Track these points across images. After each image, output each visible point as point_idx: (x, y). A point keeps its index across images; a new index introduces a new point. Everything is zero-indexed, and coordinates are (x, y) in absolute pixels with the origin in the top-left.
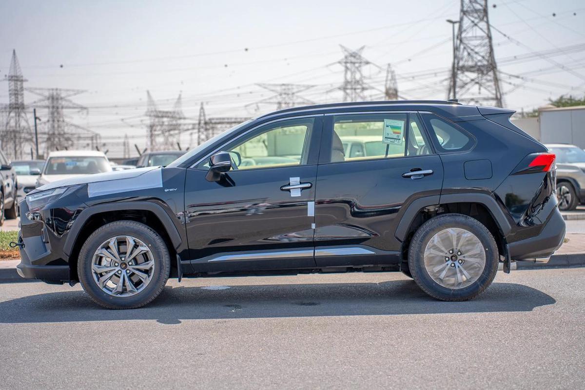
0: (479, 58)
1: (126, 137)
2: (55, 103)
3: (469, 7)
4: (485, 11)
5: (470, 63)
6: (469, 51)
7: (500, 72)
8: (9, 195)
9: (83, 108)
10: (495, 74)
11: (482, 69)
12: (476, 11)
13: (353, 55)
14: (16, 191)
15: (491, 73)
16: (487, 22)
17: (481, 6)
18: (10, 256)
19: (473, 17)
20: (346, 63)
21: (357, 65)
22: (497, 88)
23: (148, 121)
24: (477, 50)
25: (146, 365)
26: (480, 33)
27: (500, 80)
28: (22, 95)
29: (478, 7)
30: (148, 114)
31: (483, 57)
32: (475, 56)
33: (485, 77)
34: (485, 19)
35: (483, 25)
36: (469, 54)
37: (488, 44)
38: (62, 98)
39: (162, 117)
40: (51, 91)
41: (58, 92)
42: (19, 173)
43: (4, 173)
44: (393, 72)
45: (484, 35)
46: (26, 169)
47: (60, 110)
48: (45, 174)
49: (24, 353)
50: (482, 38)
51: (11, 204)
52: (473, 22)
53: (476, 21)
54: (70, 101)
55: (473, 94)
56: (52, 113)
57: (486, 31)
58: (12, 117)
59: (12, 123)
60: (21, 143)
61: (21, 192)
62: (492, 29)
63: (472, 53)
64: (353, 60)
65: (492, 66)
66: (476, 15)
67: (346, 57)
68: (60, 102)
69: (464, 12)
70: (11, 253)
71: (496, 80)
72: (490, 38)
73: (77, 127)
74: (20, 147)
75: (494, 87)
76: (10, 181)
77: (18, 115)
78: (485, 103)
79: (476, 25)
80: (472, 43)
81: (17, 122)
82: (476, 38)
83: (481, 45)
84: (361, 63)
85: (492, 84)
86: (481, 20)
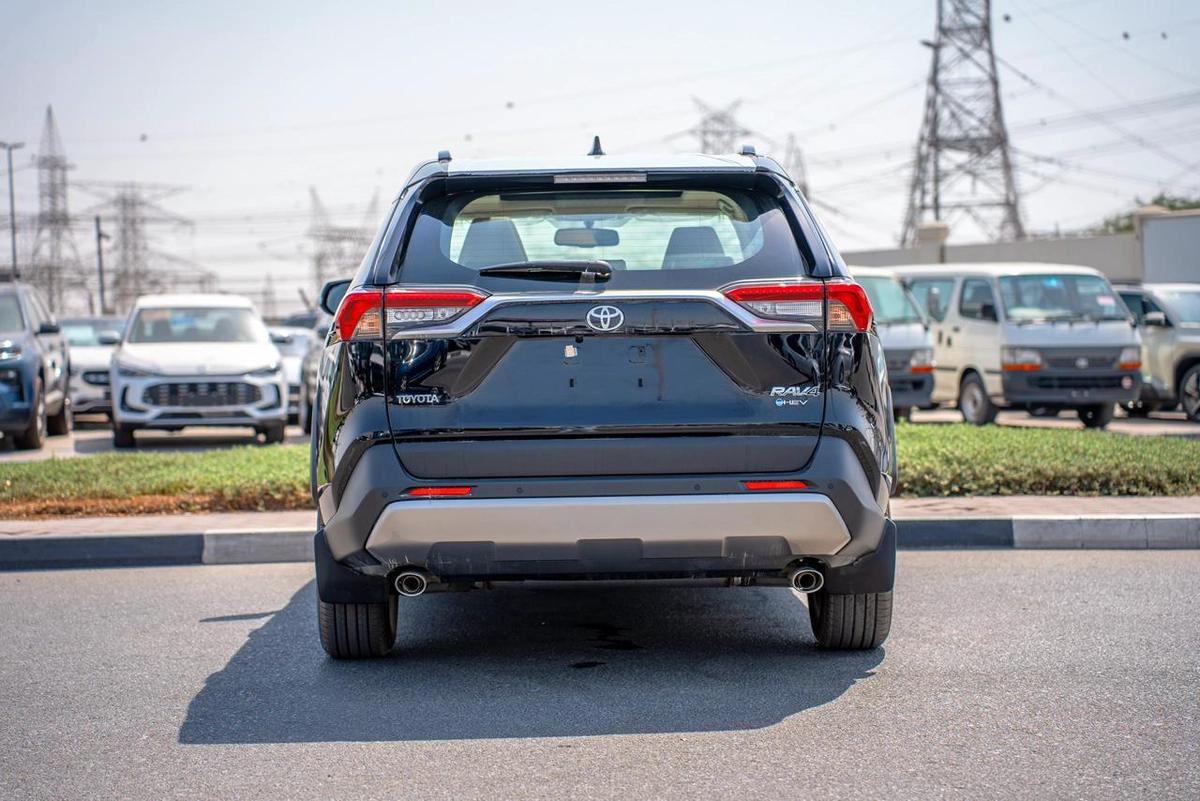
0: (974, 122)
1: (269, 279)
2: (129, 210)
3: (954, 20)
4: (986, 29)
5: (955, 133)
6: (953, 107)
7: (1016, 151)
8: (56, 386)
9: (185, 223)
10: (1004, 154)
11: (979, 144)
12: (968, 29)
13: (720, 118)
14: (68, 379)
15: (997, 154)
16: (990, 52)
17: (977, 16)
18: (78, 510)
19: (962, 40)
20: (705, 133)
21: (726, 138)
22: (1010, 183)
23: (312, 247)
24: (969, 106)
25: (445, 774)
26: (975, 73)
27: (1016, 166)
28: (64, 196)
29: (971, 20)
30: (314, 234)
31: (981, 121)
32: (965, 118)
33: (984, 161)
34: (986, 44)
35: (981, 56)
36: (953, 115)
37: (992, 96)
38: (142, 203)
39: (341, 239)
40: (121, 190)
41: (137, 190)
42: (72, 343)
43: (47, 339)
44: (798, 152)
45: (984, 76)
46: (86, 333)
47: (138, 226)
48: (130, 341)
49: (145, 737)
50: (979, 82)
51: (59, 405)
52: (961, 50)
53: (968, 48)
54: (158, 209)
55: (960, 194)
56: (124, 232)
57: (988, 68)
58: (45, 241)
59: (45, 251)
60: (61, 292)
61: (77, 382)
62: (1000, 66)
63: (959, 113)
64: (718, 127)
65: (999, 140)
66: (966, 37)
67: (705, 123)
68: (139, 208)
69: (943, 31)
70: (81, 504)
71: (1007, 167)
72: (995, 82)
73: (171, 259)
74: (61, 298)
75: (1002, 181)
76: (56, 356)
77: (57, 235)
78: (984, 213)
79: (966, 56)
80: (960, 93)
81: (54, 250)
82: (967, 82)
83: (978, 98)
84: (733, 133)
85: (999, 174)
86: (978, 46)
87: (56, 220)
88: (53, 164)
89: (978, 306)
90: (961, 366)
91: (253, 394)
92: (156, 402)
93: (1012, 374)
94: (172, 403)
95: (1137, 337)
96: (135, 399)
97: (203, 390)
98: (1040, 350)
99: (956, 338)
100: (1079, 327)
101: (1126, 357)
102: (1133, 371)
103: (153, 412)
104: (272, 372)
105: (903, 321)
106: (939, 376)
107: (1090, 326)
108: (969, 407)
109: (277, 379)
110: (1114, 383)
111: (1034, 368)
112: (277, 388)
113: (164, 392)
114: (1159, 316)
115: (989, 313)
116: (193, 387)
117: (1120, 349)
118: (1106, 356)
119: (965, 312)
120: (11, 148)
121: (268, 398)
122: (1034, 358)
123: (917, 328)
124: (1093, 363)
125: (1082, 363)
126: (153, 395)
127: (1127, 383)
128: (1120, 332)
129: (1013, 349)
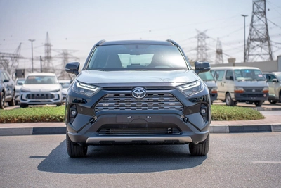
0: (261, 35)
2: (66, 56)
3: (257, 10)
4: (265, 12)
5: (257, 37)
6: (256, 31)
7: (271, 42)
10: (269, 42)
11: (263, 40)
12: (260, 12)
13: (202, 34)
14: (14, 92)
15: (267, 42)
16: (266, 18)
19: (259, 15)
20: (198, 37)
21: (203, 38)
22: (270, 49)
24: (260, 31)
26: (262, 23)
27: (271, 45)
28: (50, 52)
29: (261, 10)
31: (263, 34)
32: (259, 34)
33: (264, 44)
35: (263, 19)
36: (256, 33)
37: (266, 28)
38: (68, 54)
43: (6, 83)
44: (220, 42)
47: (67, 59)
48: (25, 84)
50: (263, 25)
51: (11, 99)
52: (258, 17)
53: (260, 17)
55: (258, 52)
56: (64, 60)
57: (265, 22)
58: (46, 63)
63: (258, 32)
64: (201, 36)
65: (267, 39)
67: (198, 35)
69: (254, 13)
71: (269, 45)
72: (267, 25)
75: (268, 49)
77: (49, 61)
78: (263, 56)
79: (260, 19)
80: (258, 28)
81: (48, 65)
82: (260, 25)
83: (262, 29)
84: (205, 37)
85: (267, 47)
86: (263, 16)
87: (49, 58)
88: (48, 45)
89: (229, 77)
90: (226, 91)
91: (52, 96)
92: (29, 98)
93: (237, 93)
94: (33, 98)
95: (268, 84)
96: (24, 98)
97: (40, 95)
98: (243, 87)
99: (225, 84)
100: (253, 82)
101: (264, 89)
102: (267, 93)
103: (29, 100)
104: (57, 91)
105: (210, 80)
106: (219, 94)
107: (256, 82)
108: (227, 101)
109: (59, 93)
110: (262, 95)
111: (242, 92)
112: (58, 95)
113: (31, 96)
114: (276, 80)
115: (231, 78)
116: (38, 95)
117: (263, 87)
118: (259, 89)
119: (226, 78)
120: (32, 41)
121: (56, 97)
122: (243, 89)
123: (214, 82)
124: (256, 91)
125: (254, 91)
126: (28, 96)
127: (265, 96)
128: (263, 83)
129: (237, 87)
